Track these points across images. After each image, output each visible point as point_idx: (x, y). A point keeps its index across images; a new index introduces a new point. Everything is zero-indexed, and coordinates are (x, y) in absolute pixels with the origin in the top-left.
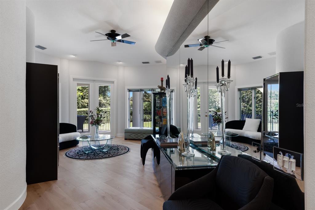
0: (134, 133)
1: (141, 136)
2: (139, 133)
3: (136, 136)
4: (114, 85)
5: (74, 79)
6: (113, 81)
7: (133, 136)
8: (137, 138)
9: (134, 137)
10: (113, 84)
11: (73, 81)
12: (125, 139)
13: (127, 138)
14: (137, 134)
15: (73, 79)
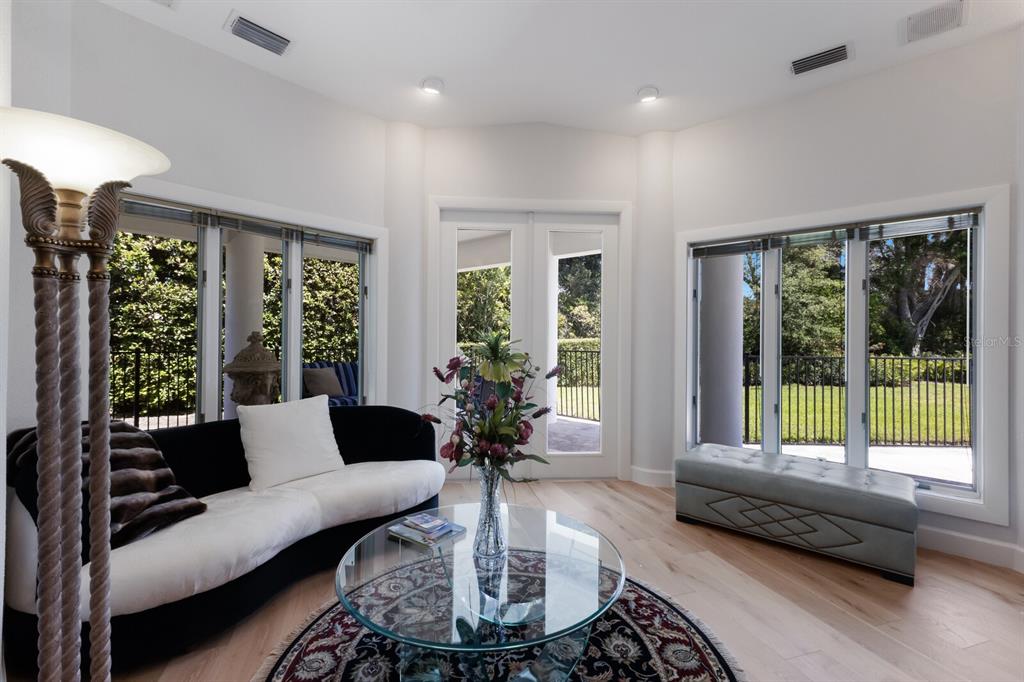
0: (739, 495)
1: (793, 524)
2: (776, 502)
3: (756, 515)
4: (619, 229)
5: (445, 212)
6: (618, 210)
7: (730, 510)
8: (756, 530)
9: (741, 521)
10: (614, 227)
11: (442, 219)
12: (681, 518)
13: (693, 511)
14: (760, 503)
15: (442, 210)
